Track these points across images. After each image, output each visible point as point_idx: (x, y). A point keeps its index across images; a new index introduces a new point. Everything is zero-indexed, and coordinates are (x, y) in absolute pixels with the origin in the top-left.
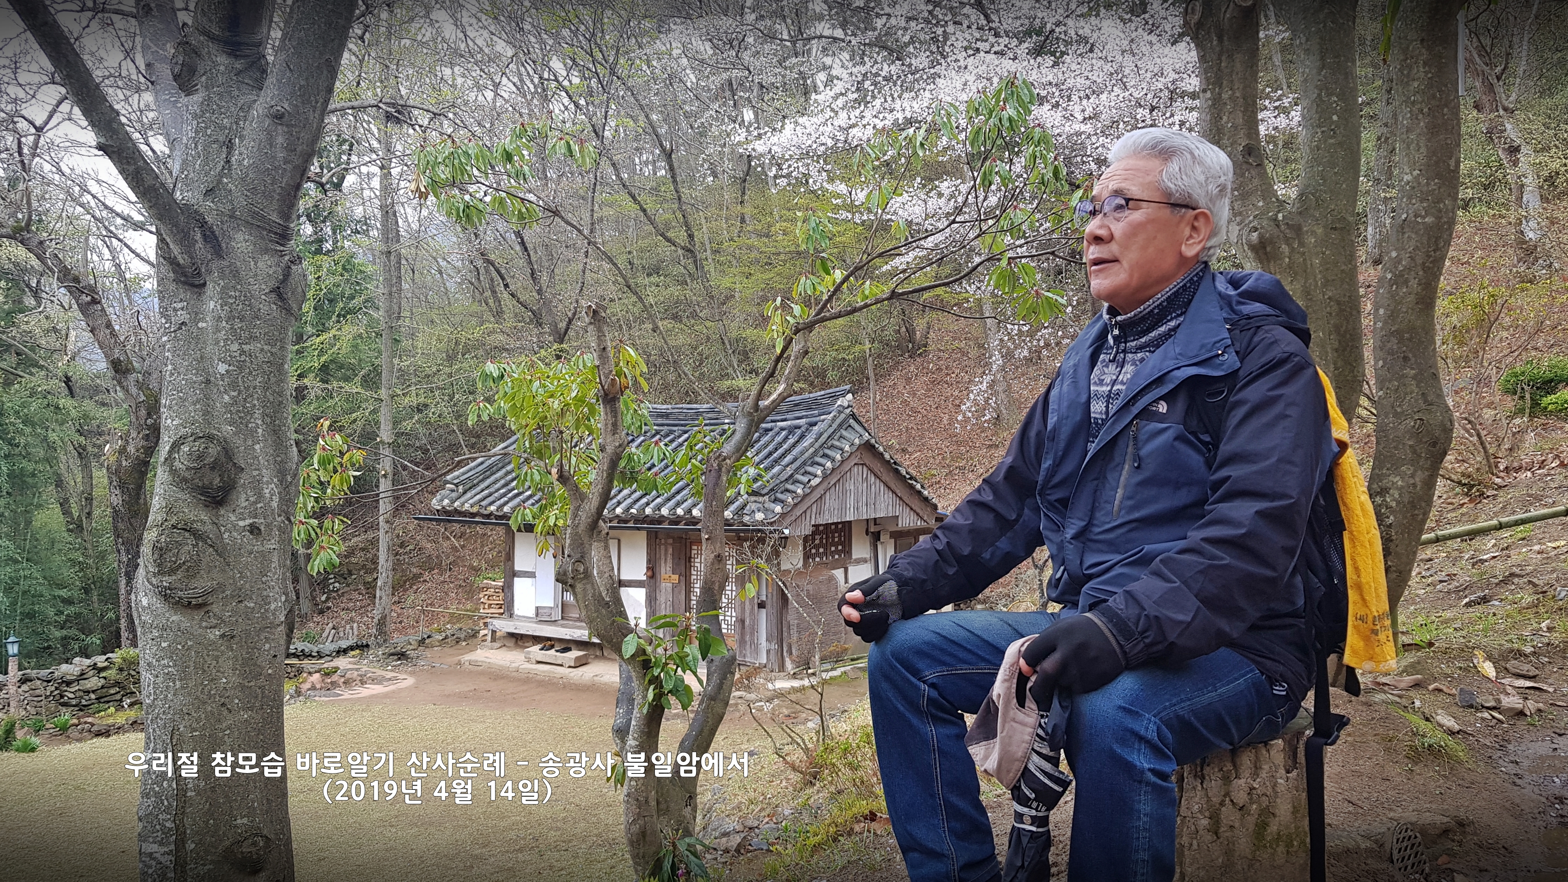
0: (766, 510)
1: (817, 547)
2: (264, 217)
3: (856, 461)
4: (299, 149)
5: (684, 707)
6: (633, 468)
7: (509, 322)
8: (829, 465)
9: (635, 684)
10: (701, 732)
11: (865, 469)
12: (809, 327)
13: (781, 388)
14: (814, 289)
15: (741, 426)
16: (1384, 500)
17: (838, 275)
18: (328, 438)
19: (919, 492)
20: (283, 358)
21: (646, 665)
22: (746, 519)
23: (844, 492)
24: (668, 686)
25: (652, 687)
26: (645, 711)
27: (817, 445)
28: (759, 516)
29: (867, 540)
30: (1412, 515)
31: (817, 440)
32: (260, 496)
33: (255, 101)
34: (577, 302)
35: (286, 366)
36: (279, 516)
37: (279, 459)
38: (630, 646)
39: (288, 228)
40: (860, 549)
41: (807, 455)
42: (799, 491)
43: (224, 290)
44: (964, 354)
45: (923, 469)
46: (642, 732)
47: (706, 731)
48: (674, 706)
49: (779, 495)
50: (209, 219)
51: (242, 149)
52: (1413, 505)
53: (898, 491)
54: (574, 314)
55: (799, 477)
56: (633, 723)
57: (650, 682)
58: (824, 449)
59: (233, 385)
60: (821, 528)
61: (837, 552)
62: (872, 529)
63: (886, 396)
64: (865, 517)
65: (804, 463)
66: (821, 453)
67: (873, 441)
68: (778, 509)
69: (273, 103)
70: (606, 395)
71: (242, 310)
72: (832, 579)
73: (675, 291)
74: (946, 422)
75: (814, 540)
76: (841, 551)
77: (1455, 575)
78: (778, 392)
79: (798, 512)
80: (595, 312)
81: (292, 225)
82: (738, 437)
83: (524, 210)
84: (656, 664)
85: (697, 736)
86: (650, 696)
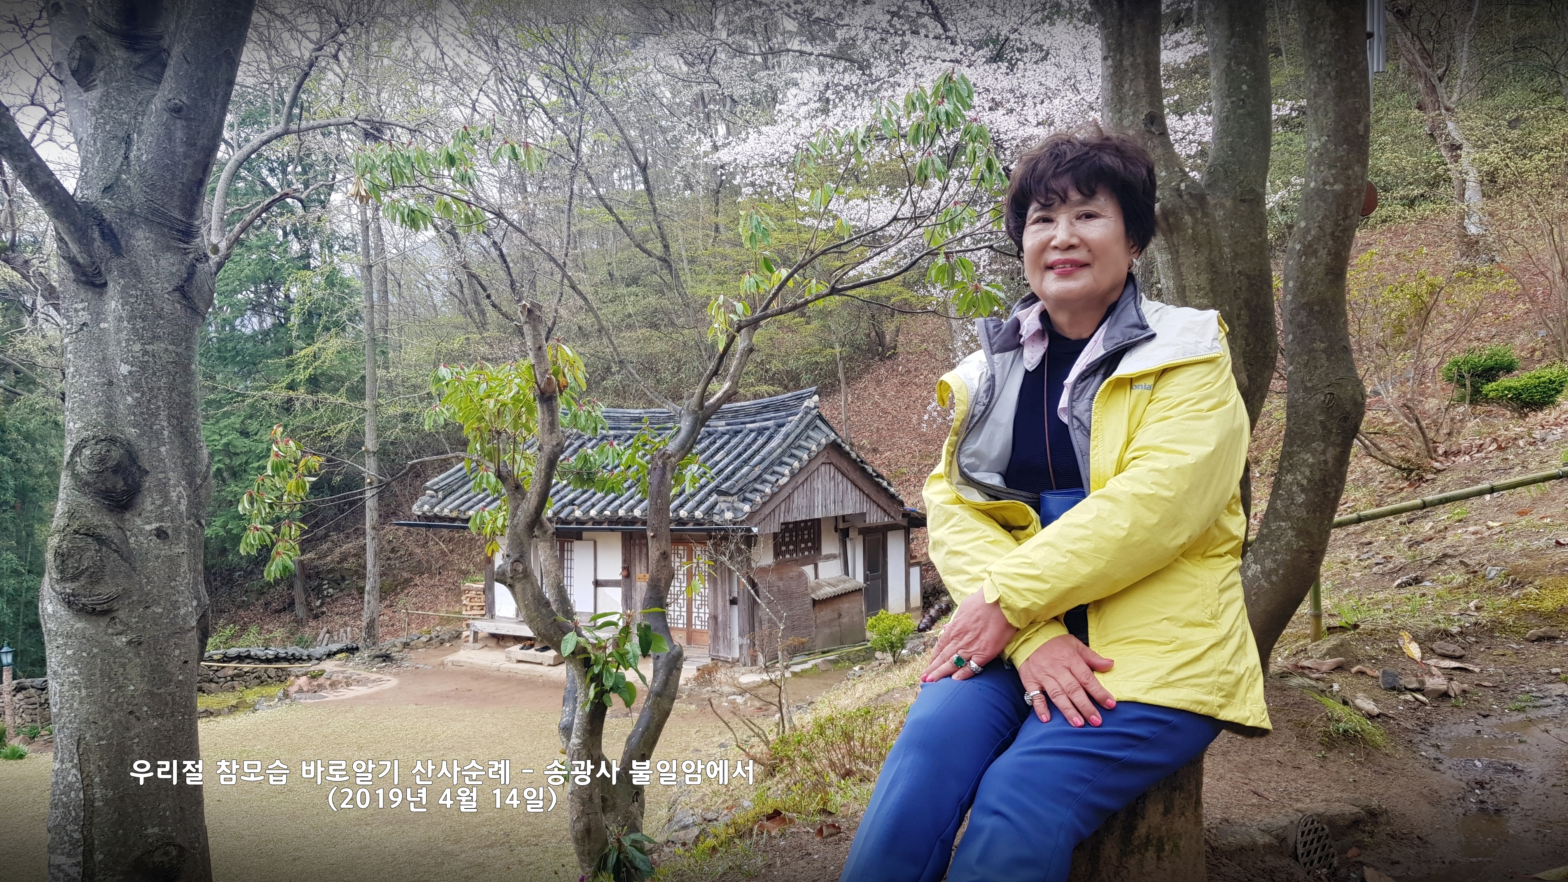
0: (734, 510)
1: (787, 545)
2: (163, 213)
3: (823, 460)
4: (200, 143)
5: (628, 704)
7: (492, 332)
8: (796, 464)
9: (578, 681)
10: (647, 728)
12: (754, 324)
13: (727, 385)
14: (758, 287)
15: (685, 424)
16: (1295, 479)
17: (784, 273)
18: (281, 445)
19: (886, 490)
20: (190, 359)
21: (587, 663)
22: (716, 518)
23: (812, 491)
24: (608, 683)
25: (593, 685)
26: (587, 709)
27: (784, 446)
28: (729, 515)
29: (837, 536)
30: (1324, 494)
31: (784, 440)
32: (166, 499)
33: (154, 95)
34: (556, 311)
35: (193, 367)
36: (188, 519)
37: (187, 461)
38: (569, 643)
39: (192, 225)
40: (830, 546)
41: (774, 455)
42: (768, 490)
43: (124, 290)
44: (931, 356)
45: (893, 467)
46: (585, 730)
47: (652, 726)
48: (616, 701)
49: (748, 495)
50: (107, 216)
51: (141, 144)
52: (1324, 482)
53: (865, 489)
54: (554, 323)
55: (767, 477)
56: (576, 721)
57: (592, 680)
58: (791, 448)
59: (137, 386)
60: (791, 526)
61: (807, 548)
62: (841, 526)
63: (858, 399)
64: (833, 515)
65: (772, 464)
66: (789, 453)
67: (840, 441)
68: (747, 508)
69: (170, 96)
70: (542, 393)
71: (144, 309)
72: (802, 575)
73: (653, 299)
74: (915, 422)
75: (783, 537)
76: (811, 548)
77: (1391, 557)
78: (723, 390)
79: (767, 510)
80: (530, 311)
81: (197, 223)
82: (683, 434)
83: (470, 214)
84: (597, 662)
85: (643, 733)
86: (592, 693)
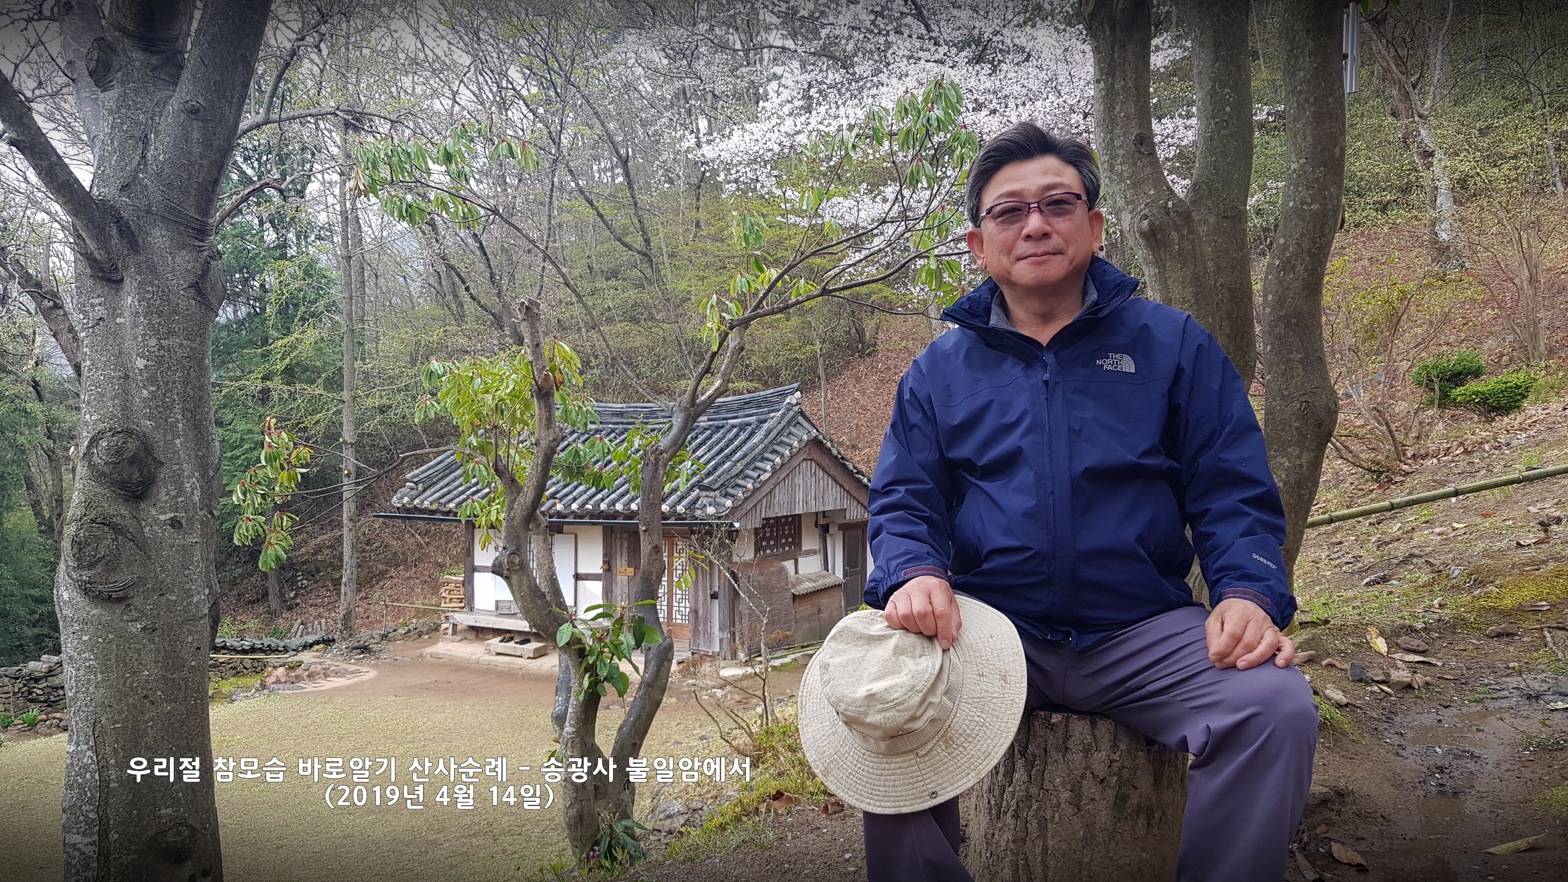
0: (716, 505)
1: (768, 540)
2: (179, 211)
3: (805, 456)
4: (215, 144)
5: (621, 694)
6: (580, 463)
8: (778, 460)
9: (573, 671)
10: (639, 718)
11: (813, 464)
12: (744, 323)
13: (719, 381)
14: (749, 286)
15: (677, 421)
17: (775, 273)
20: (204, 354)
21: (582, 653)
22: (698, 513)
23: (794, 487)
24: (603, 673)
25: (587, 675)
26: (581, 698)
27: (766, 441)
28: (711, 510)
29: (817, 532)
31: (766, 436)
32: (181, 490)
33: (171, 96)
35: (207, 361)
36: (201, 509)
37: (200, 453)
38: (564, 634)
39: (206, 223)
40: (810, 542)
41: (756, 451)
42: (750, 486)
43: (141, 285)
46: (579, 719)
47: (644, 717)
48: (609, 692)
49: (730, 490)
50: (124, 214)
51: (158, 144)
53: (846, 486)
55: (749, 472)
56: (570, 710)
57: (586, 670)
58: (773, 444)
59: (152, 380)
60: (772, 521)
61: (787, 544)
62: (821, 521)
63: (837, 395)
64: (814, 510)
65: (754, 459)
66: (771, 448)
67: (821, 437)
68: (729, 503)
69: (187, 98)
70: (540, 389)
71: (160, 305)
72: (782, 570)
73: (632, 294)
75: (764, 532)
76: (792, 543)
77: (1360, 557)
78: (714, 388)
79: (749, 506)
80: (528, 309)
81: (210, 221)
82: (675, 430)
84: (591, 653)
85: (634, 722)
86: (586, 683)
